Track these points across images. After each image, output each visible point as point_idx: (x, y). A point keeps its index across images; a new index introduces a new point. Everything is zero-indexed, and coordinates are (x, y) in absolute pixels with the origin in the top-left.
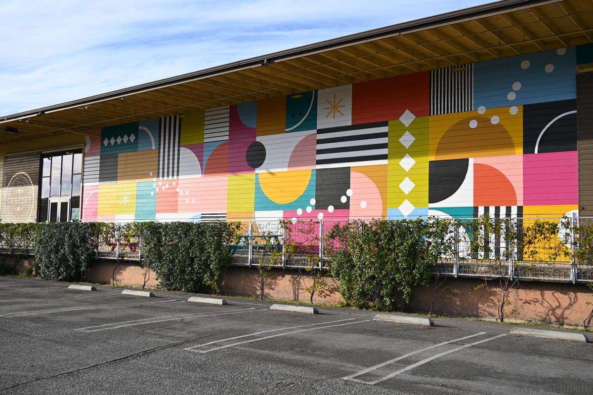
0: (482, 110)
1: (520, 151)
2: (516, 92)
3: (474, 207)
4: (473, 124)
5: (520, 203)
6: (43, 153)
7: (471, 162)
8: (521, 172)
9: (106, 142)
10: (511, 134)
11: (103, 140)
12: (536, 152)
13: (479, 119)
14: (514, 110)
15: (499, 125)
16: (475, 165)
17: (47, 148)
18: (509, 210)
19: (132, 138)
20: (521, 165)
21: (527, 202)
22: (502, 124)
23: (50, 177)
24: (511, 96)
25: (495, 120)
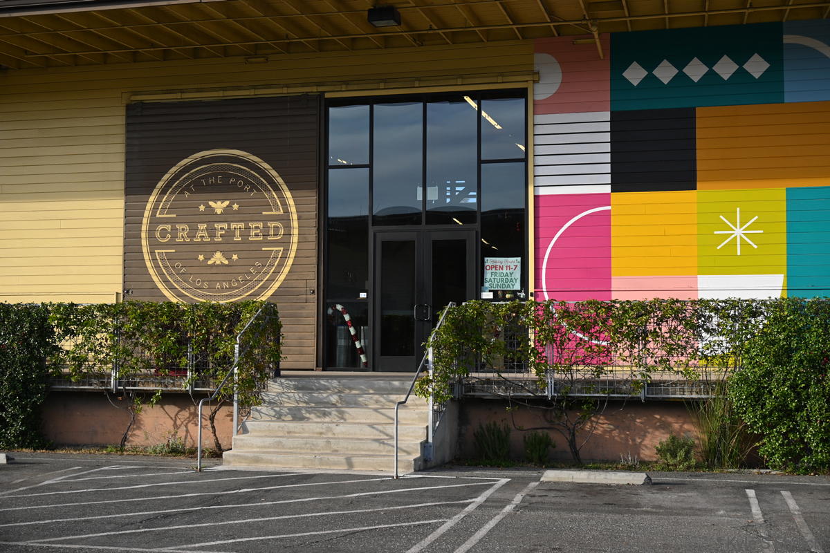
6: (327, 95)
9: (635, 74)
11: (618, 65)
17: (346, 83)
19: (757, 67)
23: (370, 166)
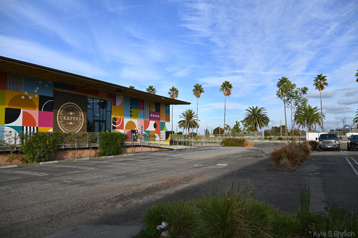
0: (26, 93)
1: (38, 109)
2: (37, 90)
3: (22, 126)
4: (23, 97)
5: (37, 126)
7: (22, 110)
8: (38, 116)
10: (36, 104)
12: (42, 110)
13: (25, 96)
14: (36, 96)
15: (31, 99)
16: (23, 112)
18: (34, 128)
20: (38, 114)
21: (39, 126)
22: (33, 99)
24: (36, 91)
25: (30, 98)
